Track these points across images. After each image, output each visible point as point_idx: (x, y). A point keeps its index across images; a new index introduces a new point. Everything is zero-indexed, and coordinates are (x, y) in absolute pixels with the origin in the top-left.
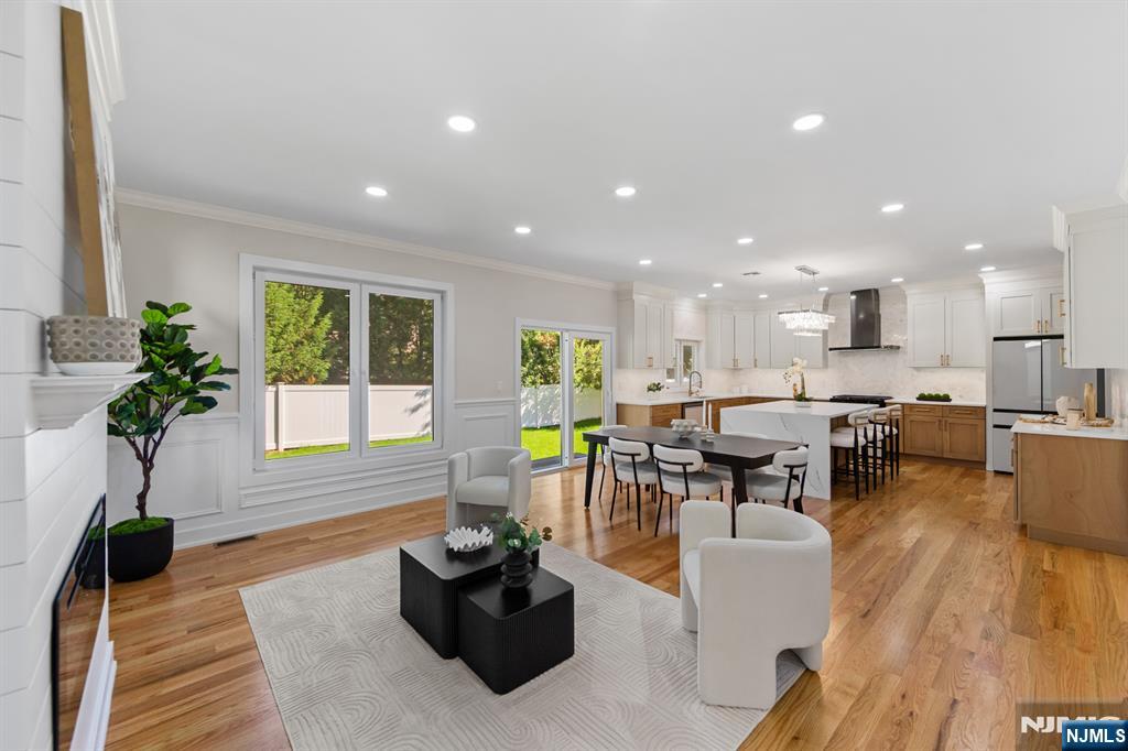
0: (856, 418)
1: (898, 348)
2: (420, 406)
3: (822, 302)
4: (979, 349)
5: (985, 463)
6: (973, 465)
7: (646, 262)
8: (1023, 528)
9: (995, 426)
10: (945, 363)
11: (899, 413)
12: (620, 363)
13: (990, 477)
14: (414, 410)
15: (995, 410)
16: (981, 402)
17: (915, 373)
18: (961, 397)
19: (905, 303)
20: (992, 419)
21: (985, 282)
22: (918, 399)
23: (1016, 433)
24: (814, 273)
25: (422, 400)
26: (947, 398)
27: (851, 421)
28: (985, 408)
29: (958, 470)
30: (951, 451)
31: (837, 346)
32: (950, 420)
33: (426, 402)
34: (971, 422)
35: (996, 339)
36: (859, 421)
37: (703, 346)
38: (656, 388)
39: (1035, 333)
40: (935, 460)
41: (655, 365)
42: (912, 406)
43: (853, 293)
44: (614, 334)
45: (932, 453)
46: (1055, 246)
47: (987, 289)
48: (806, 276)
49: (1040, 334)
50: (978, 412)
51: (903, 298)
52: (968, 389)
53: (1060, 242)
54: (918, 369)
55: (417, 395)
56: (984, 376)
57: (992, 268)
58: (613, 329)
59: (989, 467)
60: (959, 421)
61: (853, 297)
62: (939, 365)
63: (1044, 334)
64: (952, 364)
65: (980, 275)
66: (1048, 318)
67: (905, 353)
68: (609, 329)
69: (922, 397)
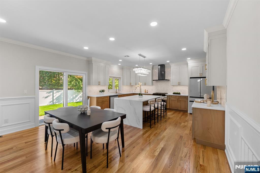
0: (150, 102)
1: (169, 80)
2: (49, 96)
3: (151, 68)
4: (186, 80)
5: (188, 111)
6: (185, 112)
7: (86, 48)
8: (194, 139)
9: (190, 101)
10: (179, 84)
11: (166, 98)
12: (89, 84)
13: (189, 114)
14: (46, 97)
15: (190, 97)
16: (187, 95)
17: (173, 87)
18: (183, 93)
19: (171, 68)
20: (190, 99)
21: (188, 62)
22: (173, 94)
23: (193, 108)
24: (145, 57)
25: (49, 94)
26: (179, 94)
27: (149, 102)
28: (188, 96)
29: (182, 113)
30: (180, 108)
31: (156, 80)
32: (180, 100)
33: (51, 95)
34: (185, 100)
35: (190, 78)
36: (151, 103)
37: (121, 79)
38: (103, 91)
39: (199, 77)
40: (177, 110)
41: (101, 84)
42: (171, 96)
43: (159, 65)
44: (87, 74)
45: (176, 108)
46: (204, 51)
47: (189, 64)
48: (141, 58)
49: (200, 77)
50: (186, 97)
51: (170, 67)
52: (184, 91)
53: (205, 50)
54: (173, 86)
55: (47, 93)
56: (188, 88)
57: (189, 59)
58: (86, 73)
59: (189, 112)
60: (182, 100)
61: (159, 67)
62: (178, 85)
63: (201, 77)
64: (181, 85)
65: (187, 61)
66: (202, 73)
67: (170, 82)
68: (85, 73)
69: (174, 93)
